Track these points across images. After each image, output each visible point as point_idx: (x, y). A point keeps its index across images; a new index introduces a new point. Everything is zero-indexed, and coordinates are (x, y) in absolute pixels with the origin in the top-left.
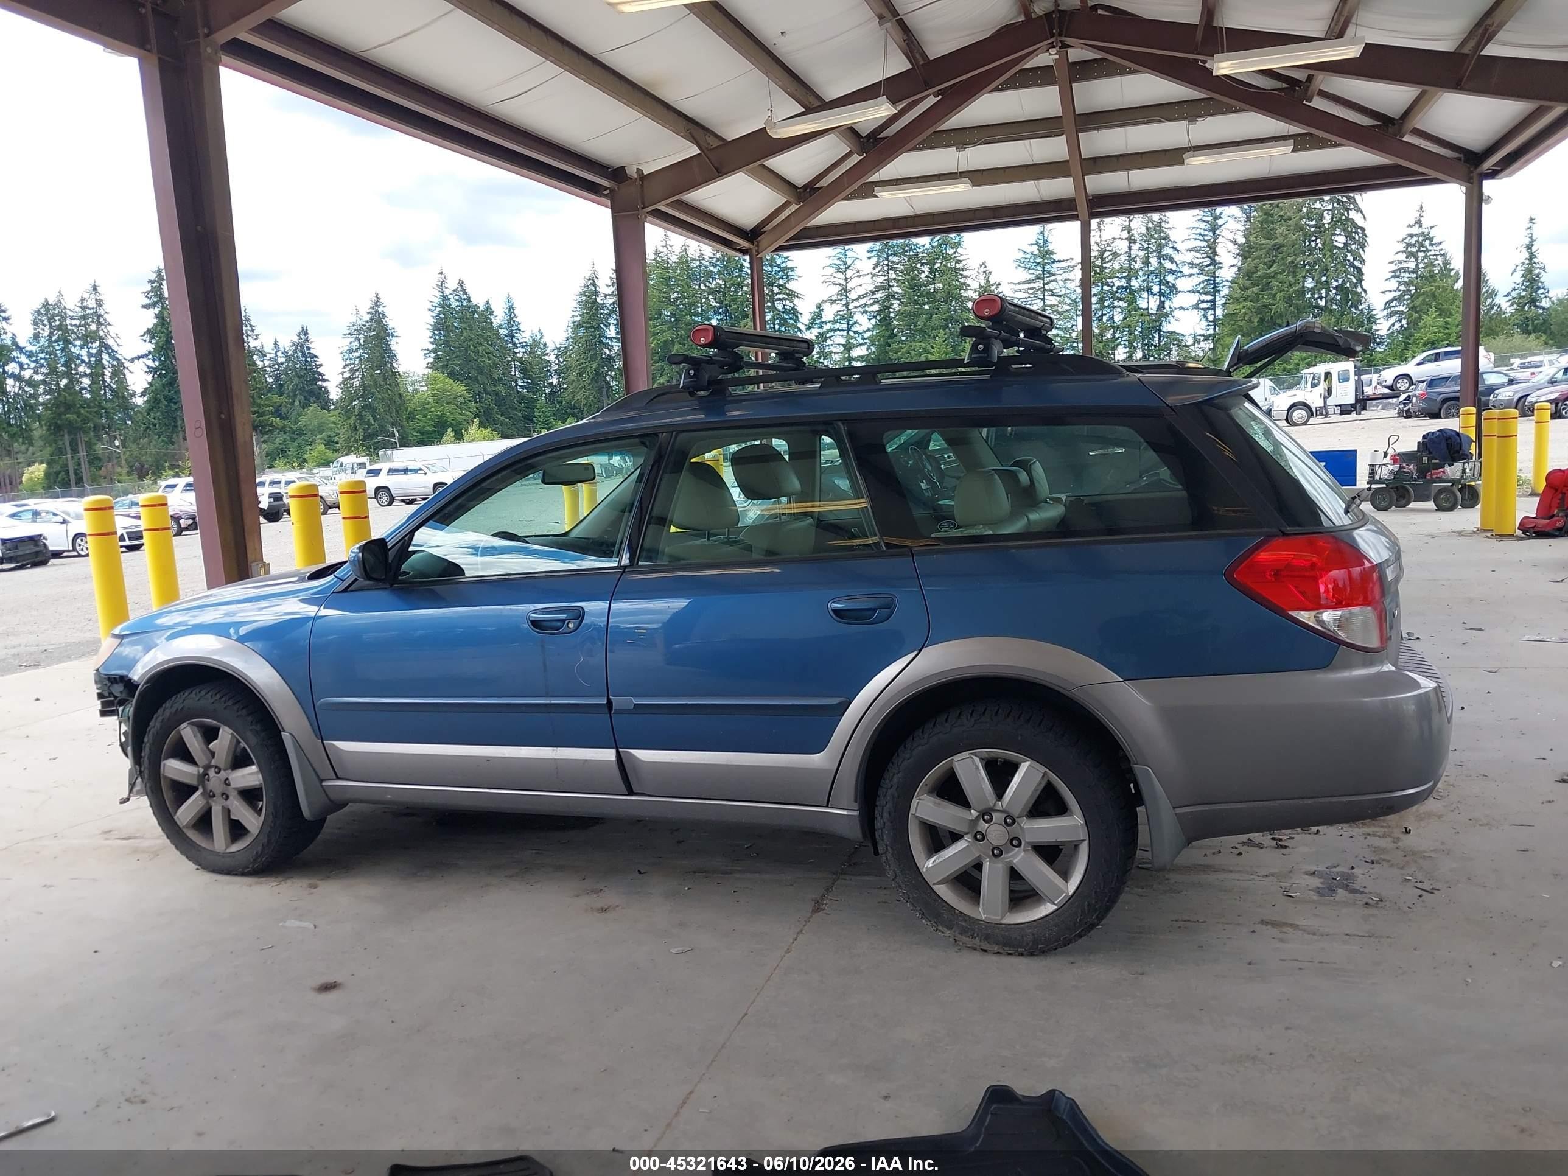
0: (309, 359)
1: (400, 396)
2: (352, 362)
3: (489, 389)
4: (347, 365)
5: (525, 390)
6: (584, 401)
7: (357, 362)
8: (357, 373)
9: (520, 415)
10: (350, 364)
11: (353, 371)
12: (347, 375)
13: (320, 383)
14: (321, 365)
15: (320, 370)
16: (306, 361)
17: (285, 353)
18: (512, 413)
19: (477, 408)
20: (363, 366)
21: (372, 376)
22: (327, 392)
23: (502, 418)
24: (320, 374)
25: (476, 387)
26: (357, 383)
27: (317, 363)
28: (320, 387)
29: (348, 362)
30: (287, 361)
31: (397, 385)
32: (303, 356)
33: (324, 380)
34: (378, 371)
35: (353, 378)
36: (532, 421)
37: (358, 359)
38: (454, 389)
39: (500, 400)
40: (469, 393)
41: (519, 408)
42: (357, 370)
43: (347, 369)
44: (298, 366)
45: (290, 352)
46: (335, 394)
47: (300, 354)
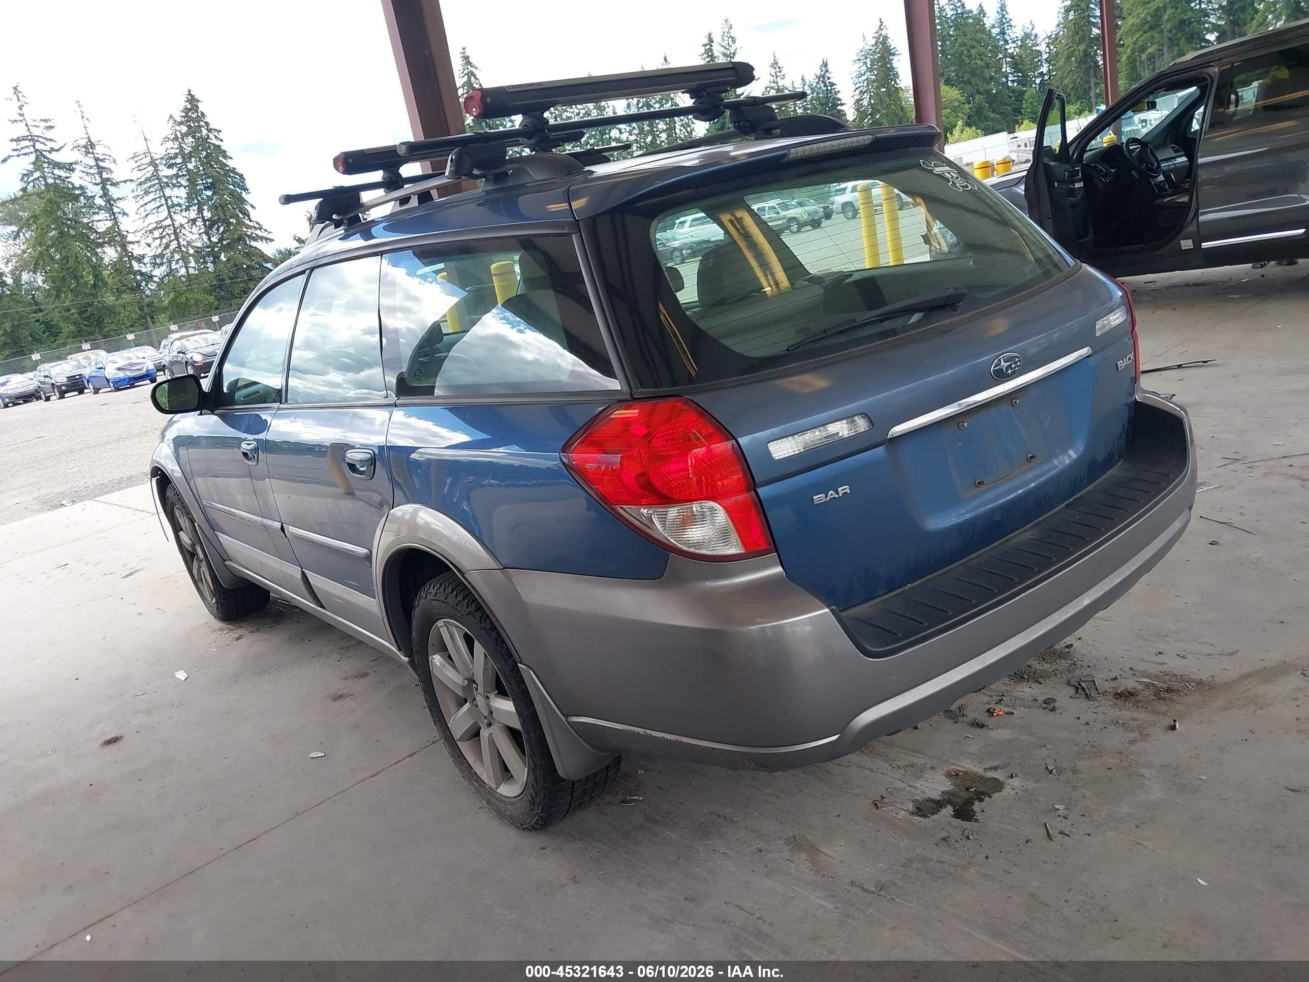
0: (829, 88)
1: (902, 108)
2: (861, 85)
3: (981, 89)
4: (857, 89)
5: (1015, 84)
6: (1071, 86)
7: (865, 84)
8: (866, 94)
9: (1009, 108)
10: (860, 87)
11: (862, 93)
12: (857, 97)
13: (839, 108)
14: (839, 92)
15: (839, 96)
16: (827, 90)
17: (810, 86)
18: (1002, 108)
19: (970, 109)
20: (870, 87)
21: (877, 94)
22: (845, 115)
23: (992, 115)
24: (839, 100)
25: (969, 89)
26: (865, 103)
27: (836, 90)
28: (839, 111)
29: (858, 86)
30: (812, 93)
31: (899, 99)
32: (824, 86)
33: (842, 105)
34: (884, 90)
35: (862, 99)
36: (1020, 112)
37: (866, 82)
38: (949, 95)
39: (991, 99)
40: (962, 96)
41: (1009, 103)
42: (865, 92)
43: (858, 91)
44: (821, 95)
45: (815, 84)
46: (851, 115)
47: (822, 85)
